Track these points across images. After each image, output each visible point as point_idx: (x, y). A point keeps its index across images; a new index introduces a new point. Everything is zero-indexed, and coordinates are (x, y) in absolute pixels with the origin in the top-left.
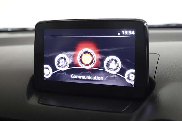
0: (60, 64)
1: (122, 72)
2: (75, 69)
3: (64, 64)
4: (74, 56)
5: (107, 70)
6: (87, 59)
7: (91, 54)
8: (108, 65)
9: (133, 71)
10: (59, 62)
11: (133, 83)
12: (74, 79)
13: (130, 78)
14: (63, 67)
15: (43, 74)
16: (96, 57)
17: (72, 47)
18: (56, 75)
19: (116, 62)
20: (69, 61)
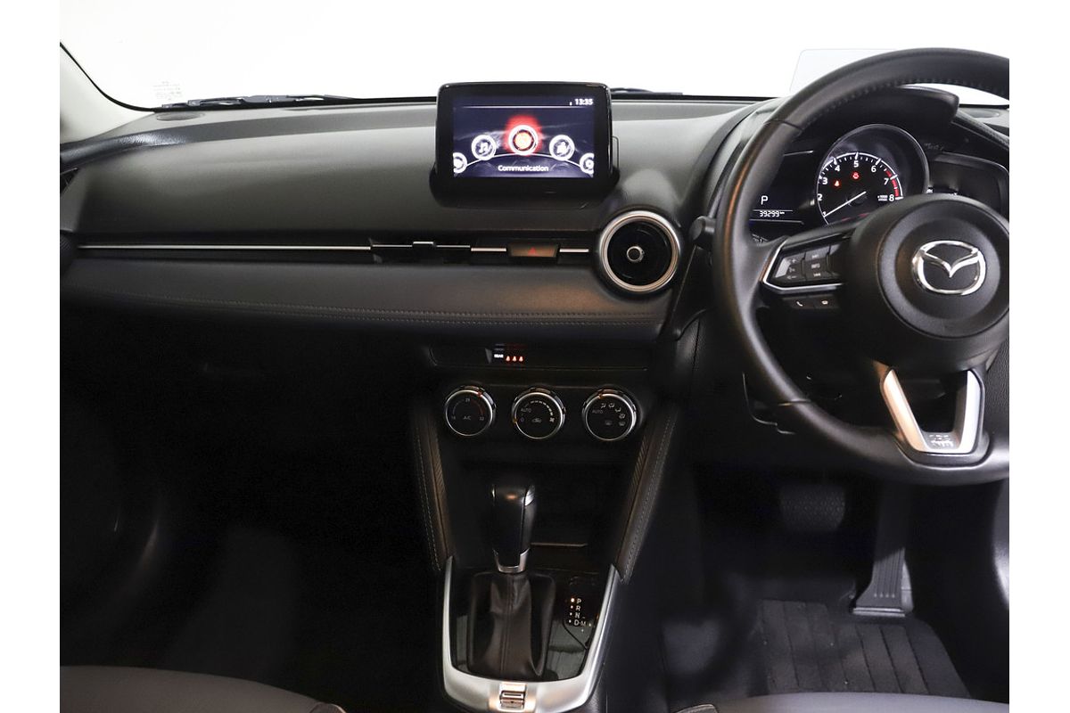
0: (481, 151)
1: (576, 157)
2: (504, 156)
3: (487, 150)
4: (504, 138)
5: (553, 156)
6: (524, 141)
7: (530, 134)
8: (555, 148)
9: (592, 155)
10: (478, 148)
11: (591, 173)
12: (503, 172)
13: (587, 165)
14: (486, 155)
15: (453, 167)
16: (538, 138)
17: (499, 122)
18: (475, 168)
19: (567, 144)
20: (495, 145)
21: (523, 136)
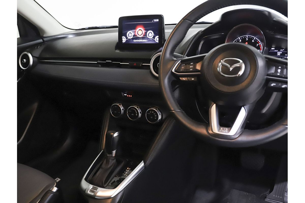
0: (129, 36)
1: (154, 37)
2: (135, 37)
3: (131, 35)
4: (135, 32)
5: (148, 37)
6: (140, 33)
7: (142, 31)
8: (148, 35)
9: (158, 36)
10: (129, 35)
11: (158, 42)
12: (135, 42)
13: (157, 40)
14: (130, 37)
15: (122, 41)
16: (144, 31)
18: (128, 41)
19: (152, 33)
20: (133, 34)
21: (140, 31)
